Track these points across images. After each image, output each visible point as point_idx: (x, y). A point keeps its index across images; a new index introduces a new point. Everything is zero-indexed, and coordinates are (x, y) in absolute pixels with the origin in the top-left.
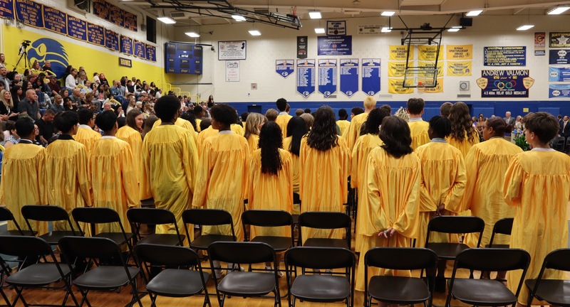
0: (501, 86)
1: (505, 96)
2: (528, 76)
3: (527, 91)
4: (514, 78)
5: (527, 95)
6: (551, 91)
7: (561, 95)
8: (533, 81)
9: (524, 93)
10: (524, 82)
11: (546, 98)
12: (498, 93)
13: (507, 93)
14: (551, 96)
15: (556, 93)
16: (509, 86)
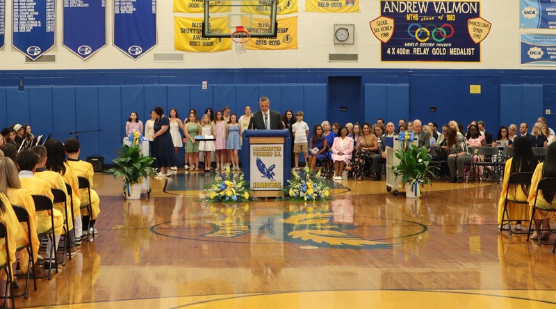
0: (423, 36)
1: (430, 58)
2: (477, 15)
3: (477, 47)
4: (450, 18)
5: (476, 57)
6: (525, 48)
7: (546, 57)
8: (488, 25)
9: (470, 51)
10: (471, 28)
11: (514, 63)
12: (417, 51)
13: (435, 52)
14: (525, 58)
15: (535, 53)
16: (439, 36)
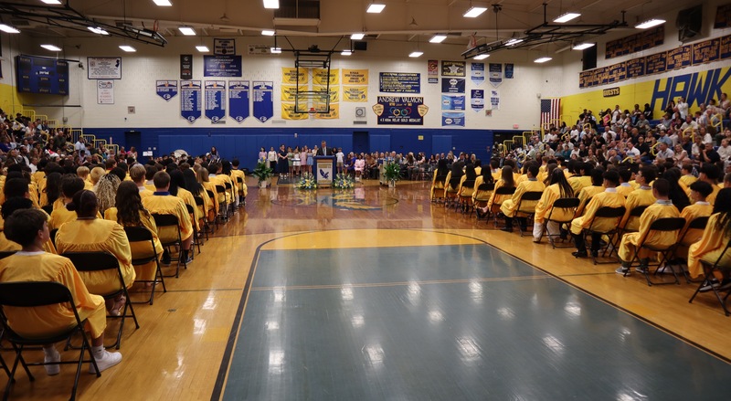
0: (397, 113)
1: (400, 123)
2: (422, 104)
3: (422, 118)
4: (409, 105)
5: (421, 123)
6: (444, 119)
7: (453, 123)
8: (427, 108)
9: (419, 120)
10: (419, 109)
11: (439, 126)
12: (394, 120)
13: (403, 120)
14: (444, 124)
15: (449, 121)
16: (404, 113)
